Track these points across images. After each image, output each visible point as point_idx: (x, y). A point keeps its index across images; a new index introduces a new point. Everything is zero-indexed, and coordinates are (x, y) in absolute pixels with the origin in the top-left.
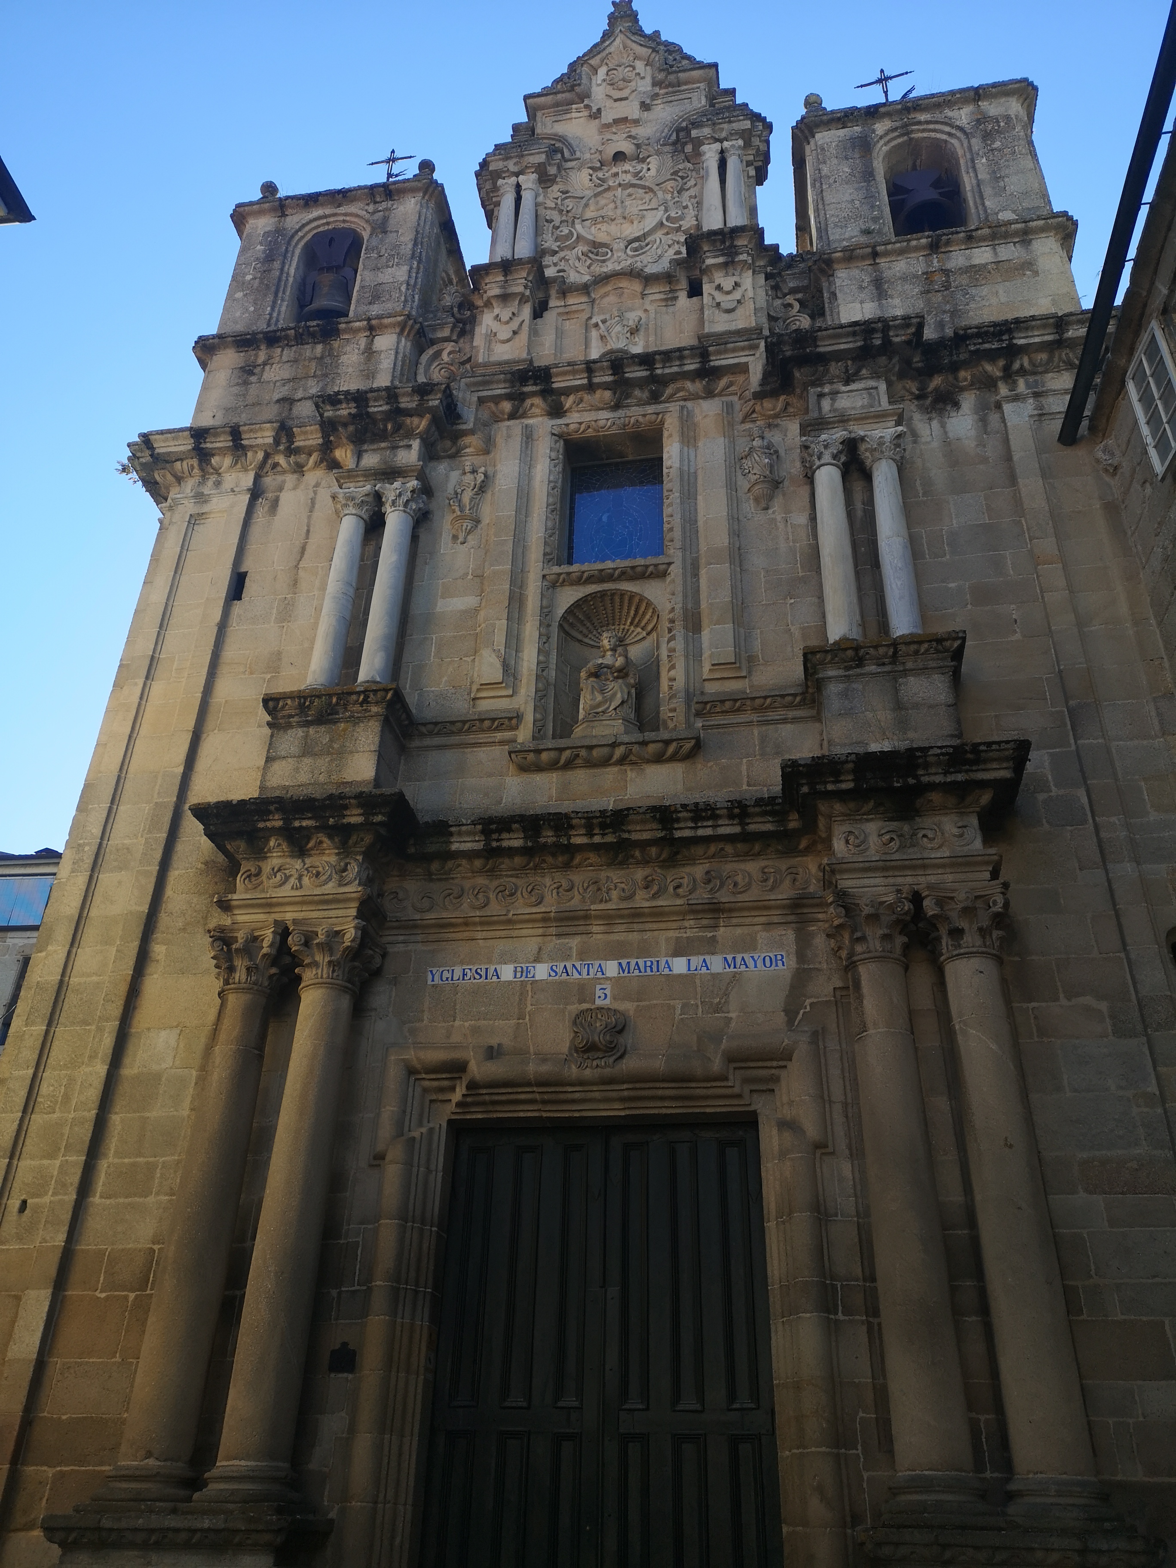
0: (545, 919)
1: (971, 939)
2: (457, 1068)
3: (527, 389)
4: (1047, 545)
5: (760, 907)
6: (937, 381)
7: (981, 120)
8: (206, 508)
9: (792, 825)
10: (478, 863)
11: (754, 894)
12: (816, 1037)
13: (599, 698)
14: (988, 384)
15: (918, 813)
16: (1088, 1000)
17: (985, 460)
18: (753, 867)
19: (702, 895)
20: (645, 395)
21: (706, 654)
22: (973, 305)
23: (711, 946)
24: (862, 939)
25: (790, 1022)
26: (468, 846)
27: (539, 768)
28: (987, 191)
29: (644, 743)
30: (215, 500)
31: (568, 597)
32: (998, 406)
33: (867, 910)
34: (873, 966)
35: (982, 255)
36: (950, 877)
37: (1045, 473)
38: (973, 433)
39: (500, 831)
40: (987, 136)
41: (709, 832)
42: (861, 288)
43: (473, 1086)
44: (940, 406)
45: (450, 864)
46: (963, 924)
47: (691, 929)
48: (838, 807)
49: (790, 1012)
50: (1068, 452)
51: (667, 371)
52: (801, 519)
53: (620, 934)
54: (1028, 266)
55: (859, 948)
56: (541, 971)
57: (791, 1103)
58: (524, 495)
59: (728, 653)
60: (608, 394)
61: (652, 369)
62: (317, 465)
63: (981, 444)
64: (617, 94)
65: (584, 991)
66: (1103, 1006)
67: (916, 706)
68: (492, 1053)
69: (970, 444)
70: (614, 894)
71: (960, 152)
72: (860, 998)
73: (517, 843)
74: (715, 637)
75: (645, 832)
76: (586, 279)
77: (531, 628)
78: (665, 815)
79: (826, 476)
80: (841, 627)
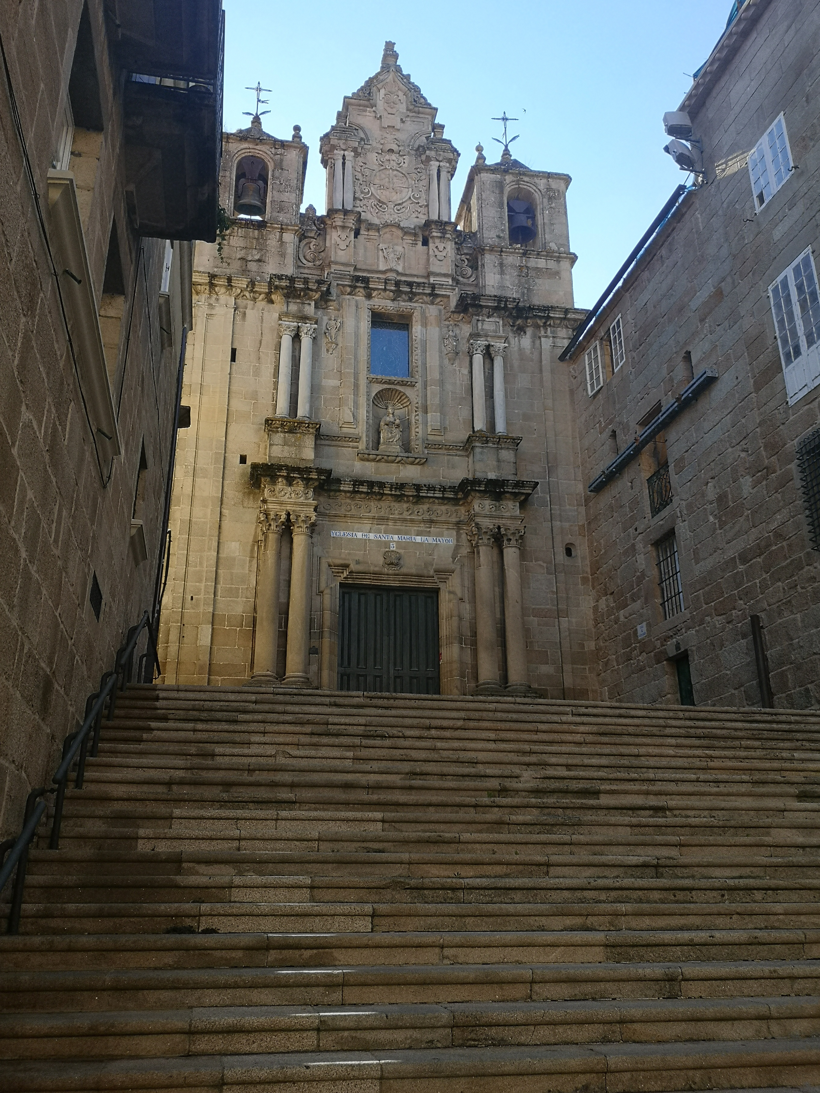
0: (374, 518)
1: (513, 542)
2: (346, 566)
3: (357, 284)
4: (549, 403)
5: (446, 522)
6: (519, 322)
7: (549, 189)
8: (213, 312)
9: (459, 496)
10: (348, 495)
11: (443, 518)
12: (462, 566)
13: (390, 435)
14: (537, 327)
15: (501, 500)
16: (541, 563)
17: (532, 360)
18: (443, 508)
19: (427, 517)
20: (407, 298)
21: (429, 424)
22: (535, 288)
23: (429, 534)
24: (482, 539)
25: (453, 561)
26: (347, 489)
27: (368, 460)
28: (547, 230)
29: (408, 457)
30: (217, 308)
31: (377, 388)
32: (540, 338)
33: (484, 530)
34: (484, 547)
35: (541, 263)
36: (509, 522)
37: (552, 371)
38: (529, 347)
39: (359, 485)
40: (550, 198)
41: (432, 495)
42: (494, 266)
43: (351, 572)
44: (519, 332)
45: (338, 494)
46: (511, 537)
47: (422, 527)
48: (478, 494)
49: (454, 558)
50: (561, 364)
51: (417, 291)
52: (466, 371)
53: (399, 526)
54: (557, 273)
55: (480, 541)
56: (372, 536)
57: (452, 586)
58: (357, 335)
59: (438, 425)
60: (392, 294)
61: (412, 289)
62: (263, 300)
63: (532, 353)
64: (390, 111)
65: (387, 544)
66: (545, 565)
67: (504, 461)
68: (358, 562)
69: (528, 352)
70: (396, 512)
71: (538, 202)
72: (479, 557)
73: (365, 490)
74: (433, 418)
75: (410, 492)
76: (376, 221)
77: (363, 400)
78: (418, 487)
79: (478, 359)
80: (479, 425)
